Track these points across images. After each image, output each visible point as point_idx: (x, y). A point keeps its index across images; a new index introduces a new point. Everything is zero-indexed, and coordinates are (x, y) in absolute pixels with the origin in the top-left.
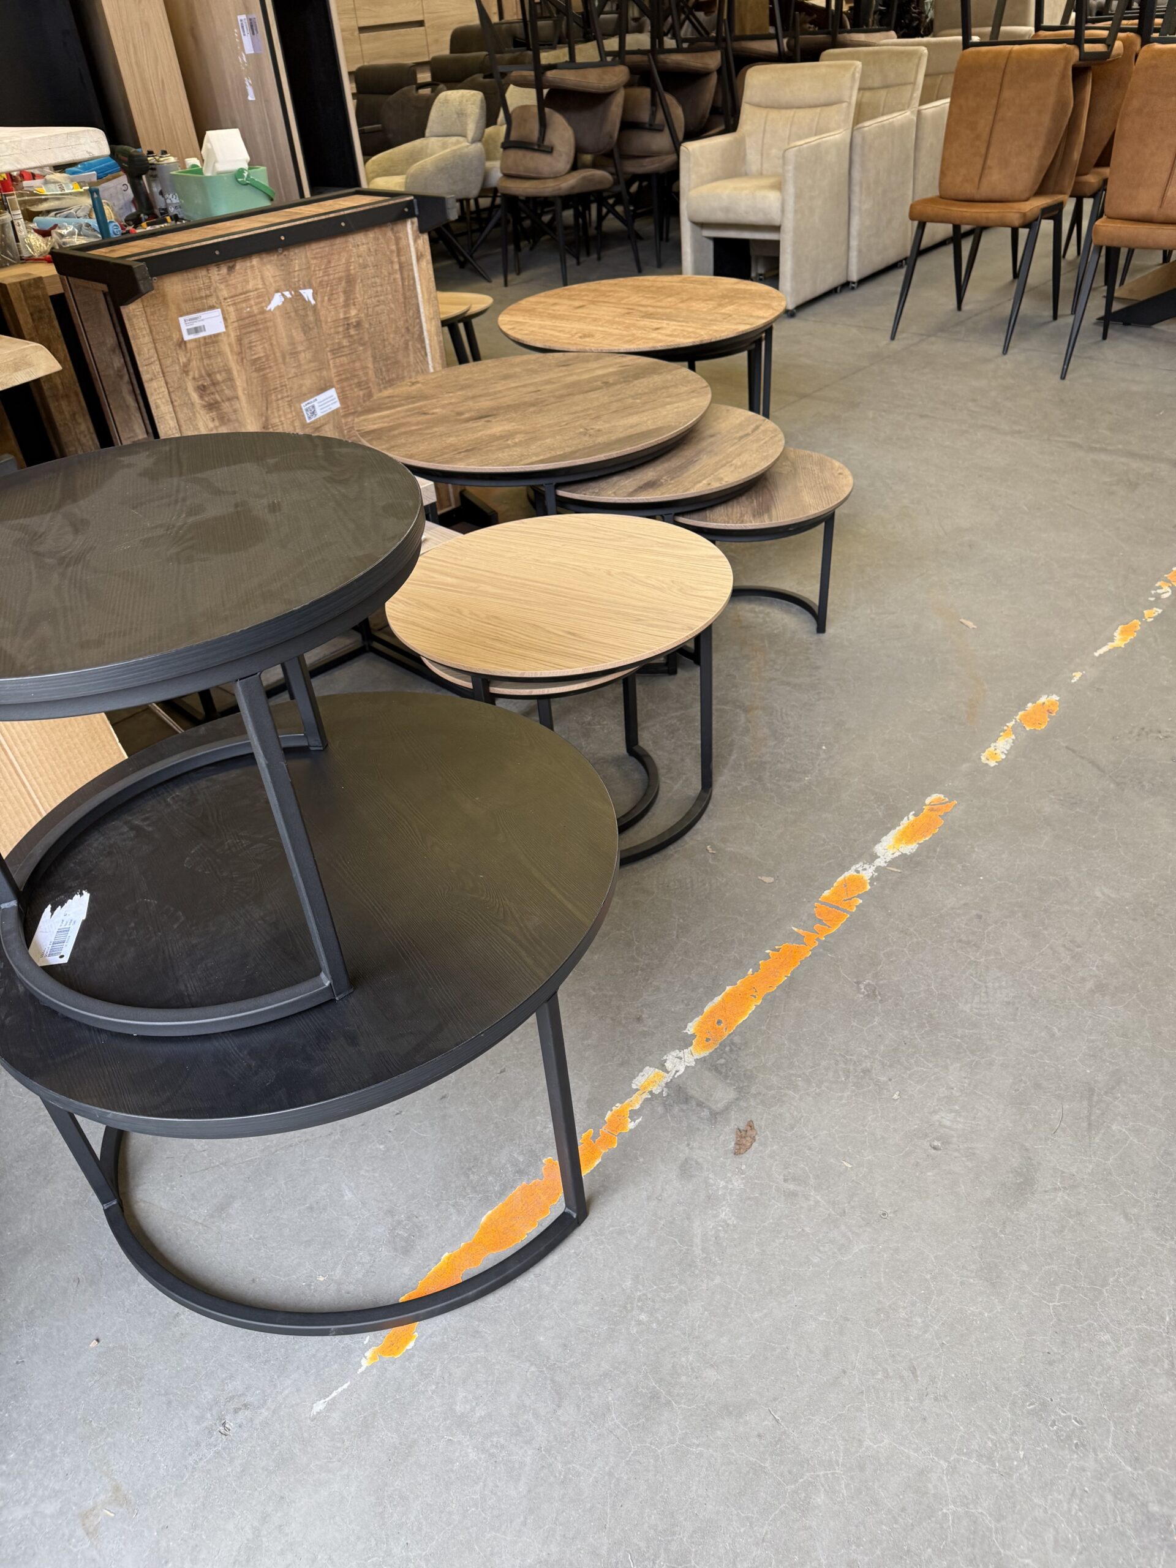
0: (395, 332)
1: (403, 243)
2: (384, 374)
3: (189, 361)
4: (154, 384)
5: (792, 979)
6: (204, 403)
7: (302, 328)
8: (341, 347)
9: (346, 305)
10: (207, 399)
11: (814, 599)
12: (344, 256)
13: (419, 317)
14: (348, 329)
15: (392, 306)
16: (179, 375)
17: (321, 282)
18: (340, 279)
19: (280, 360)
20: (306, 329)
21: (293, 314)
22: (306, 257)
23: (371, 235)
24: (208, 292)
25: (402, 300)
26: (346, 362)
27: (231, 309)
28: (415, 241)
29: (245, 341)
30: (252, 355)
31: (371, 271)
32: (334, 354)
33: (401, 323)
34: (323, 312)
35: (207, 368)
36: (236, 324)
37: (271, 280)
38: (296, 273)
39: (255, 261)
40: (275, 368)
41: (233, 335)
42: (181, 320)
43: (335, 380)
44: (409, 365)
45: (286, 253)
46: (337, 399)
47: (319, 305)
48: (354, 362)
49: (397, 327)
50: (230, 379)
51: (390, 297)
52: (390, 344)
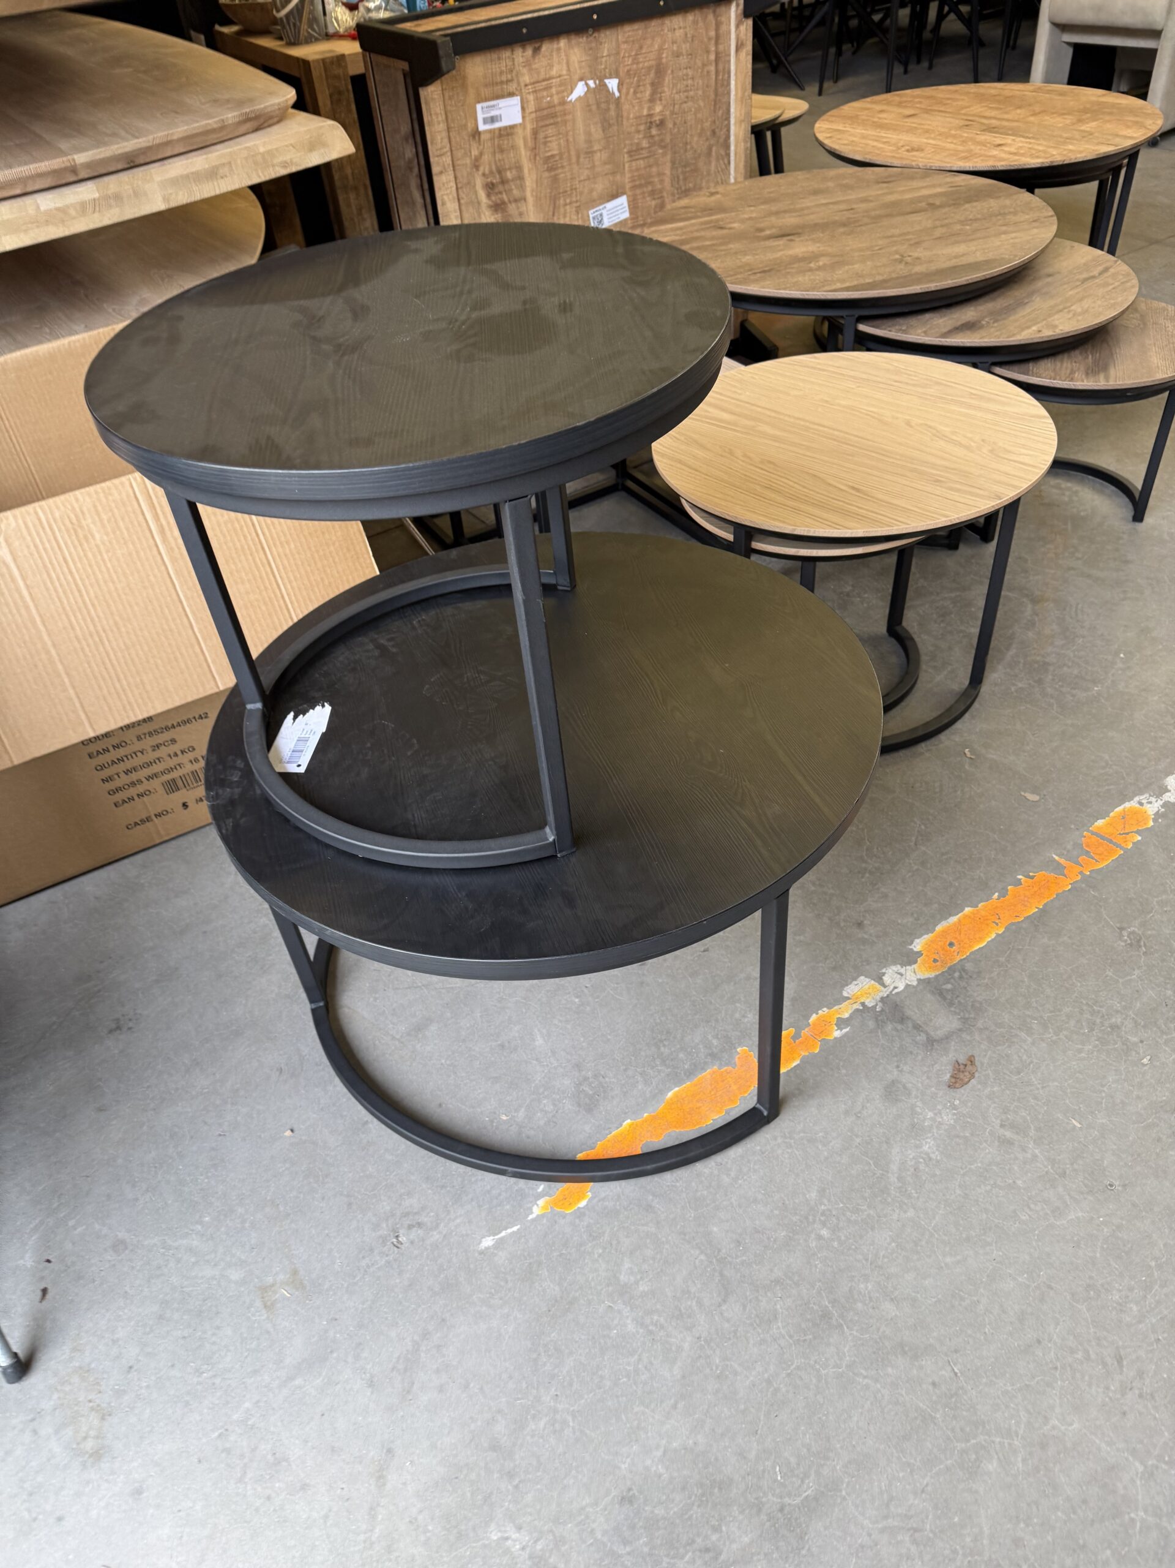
0: (700, 135)
1: (723, 28)
2: (681, 183)
3: (481, 154)
4: (444, 178)
5: (1043, 912)
6: (490, 203)
7: (603, 126)
8: (639, 149)
9: (652, 100)
10: (493, 198)
11: (1137, 482)
12: (658, 40)
13: (728, 119)
14: (650, 128)
15: (701, 104)
16: (469, 170)
17: (628, 71)
18: (649, 68)
19: (574, 159)
20: (606, 125)
21: (594, 108)
22: (617, 40)
23: (690, 17)
24: (509, 77)
25: (712, 96)
26: (642, 166)
27: (531, 97)
28: (737, 26)
29: (541, 135)
30: (546, 152)
31: (684, 60)
32: (631, 156)
33: (707, 124)
34: (626, 107)
35: (499, 164)
36: (534, 115)
37: (576, 65)
38: (604, 60)
39: (563, 43)
40: (567, 169)
41: (529, 127)
42: (479, 107)
43: (628, 186)
44: (709, 174)
45: (596, 34)
46: (627, 208)
47: (623, 100)
48: (650, 166)
49: (702, 129)
50: (521, 178)
51: (700, 92)
52: (692, 148)
